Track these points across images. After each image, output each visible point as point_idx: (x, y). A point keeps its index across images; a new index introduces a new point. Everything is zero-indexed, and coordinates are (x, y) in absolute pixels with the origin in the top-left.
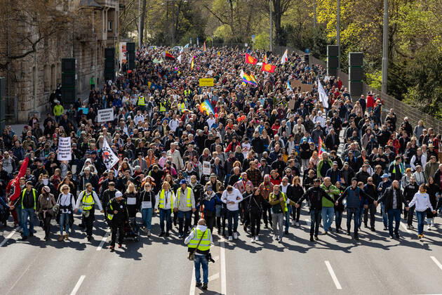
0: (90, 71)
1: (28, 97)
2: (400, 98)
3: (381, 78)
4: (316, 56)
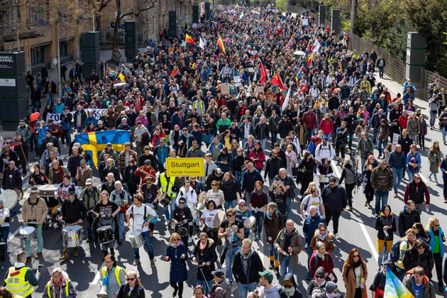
0: (185, 18)
1: (150, 32)
2: (361, 36)
3: (350, 24)
4: (313, 11)
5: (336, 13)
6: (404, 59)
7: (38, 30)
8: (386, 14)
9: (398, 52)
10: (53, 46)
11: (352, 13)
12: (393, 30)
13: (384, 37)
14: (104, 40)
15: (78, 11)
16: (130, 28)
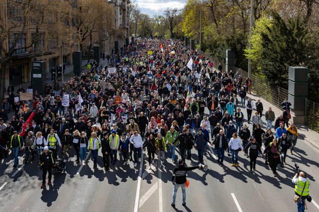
1: (106, 51)
2: (204, 52)
3: (199, 46)
5: (193, 41)
6: (225, 62)
7: (53, 51)
8: (216, 41)
9: (222, 59)
10: (60, 58)
11: (200, 41)
12: (219, 49)
13: (215, 52)
14: (84, 55)
15: (71, 42)
16: (96, 49)
